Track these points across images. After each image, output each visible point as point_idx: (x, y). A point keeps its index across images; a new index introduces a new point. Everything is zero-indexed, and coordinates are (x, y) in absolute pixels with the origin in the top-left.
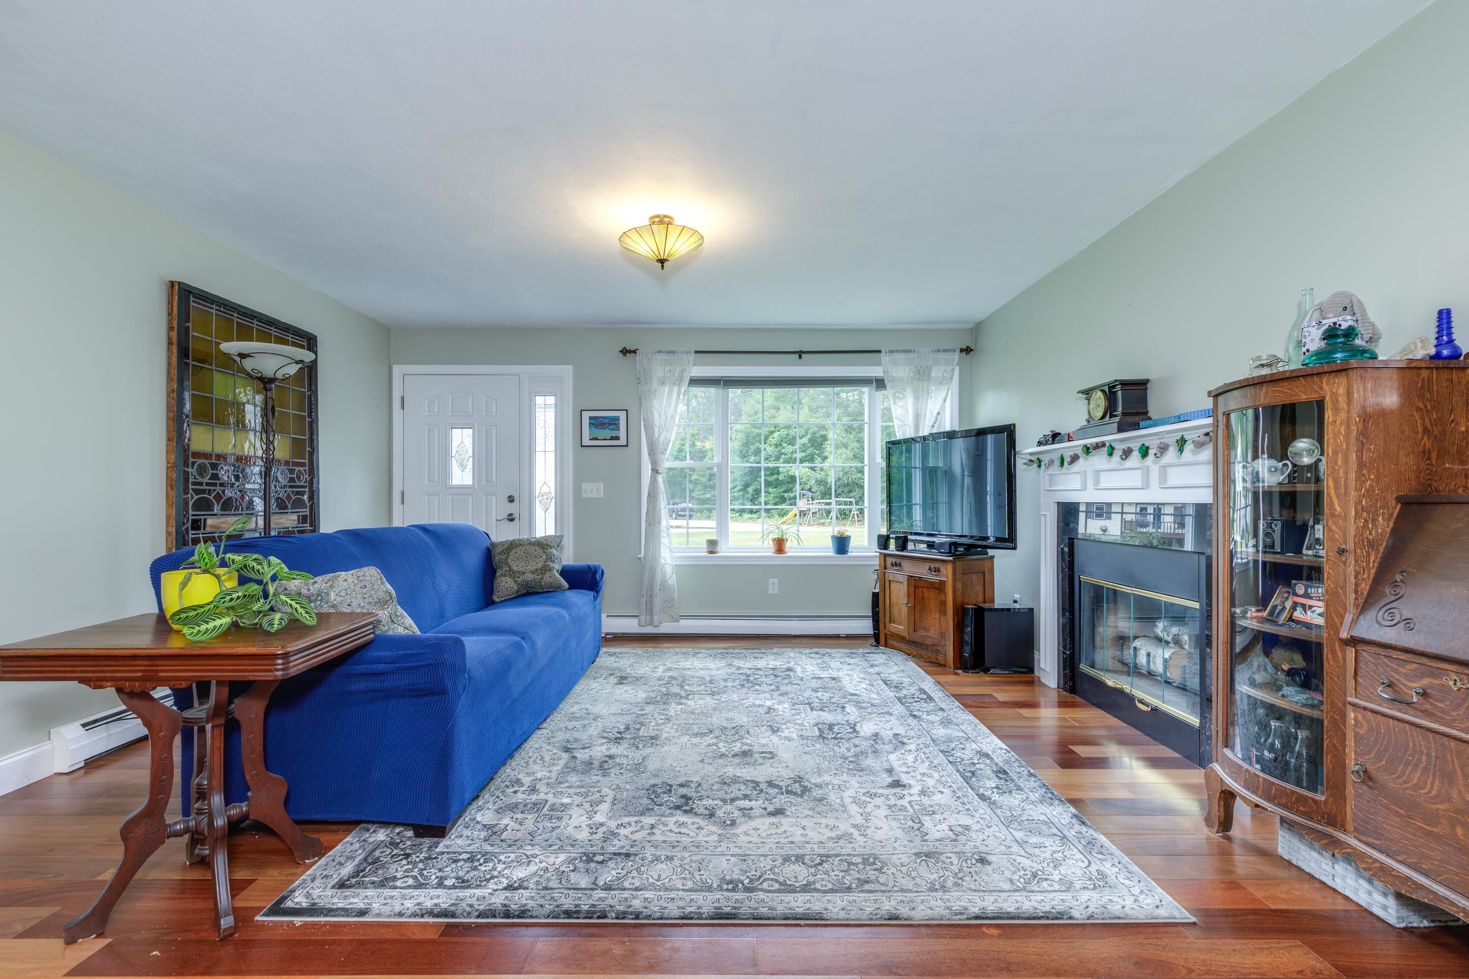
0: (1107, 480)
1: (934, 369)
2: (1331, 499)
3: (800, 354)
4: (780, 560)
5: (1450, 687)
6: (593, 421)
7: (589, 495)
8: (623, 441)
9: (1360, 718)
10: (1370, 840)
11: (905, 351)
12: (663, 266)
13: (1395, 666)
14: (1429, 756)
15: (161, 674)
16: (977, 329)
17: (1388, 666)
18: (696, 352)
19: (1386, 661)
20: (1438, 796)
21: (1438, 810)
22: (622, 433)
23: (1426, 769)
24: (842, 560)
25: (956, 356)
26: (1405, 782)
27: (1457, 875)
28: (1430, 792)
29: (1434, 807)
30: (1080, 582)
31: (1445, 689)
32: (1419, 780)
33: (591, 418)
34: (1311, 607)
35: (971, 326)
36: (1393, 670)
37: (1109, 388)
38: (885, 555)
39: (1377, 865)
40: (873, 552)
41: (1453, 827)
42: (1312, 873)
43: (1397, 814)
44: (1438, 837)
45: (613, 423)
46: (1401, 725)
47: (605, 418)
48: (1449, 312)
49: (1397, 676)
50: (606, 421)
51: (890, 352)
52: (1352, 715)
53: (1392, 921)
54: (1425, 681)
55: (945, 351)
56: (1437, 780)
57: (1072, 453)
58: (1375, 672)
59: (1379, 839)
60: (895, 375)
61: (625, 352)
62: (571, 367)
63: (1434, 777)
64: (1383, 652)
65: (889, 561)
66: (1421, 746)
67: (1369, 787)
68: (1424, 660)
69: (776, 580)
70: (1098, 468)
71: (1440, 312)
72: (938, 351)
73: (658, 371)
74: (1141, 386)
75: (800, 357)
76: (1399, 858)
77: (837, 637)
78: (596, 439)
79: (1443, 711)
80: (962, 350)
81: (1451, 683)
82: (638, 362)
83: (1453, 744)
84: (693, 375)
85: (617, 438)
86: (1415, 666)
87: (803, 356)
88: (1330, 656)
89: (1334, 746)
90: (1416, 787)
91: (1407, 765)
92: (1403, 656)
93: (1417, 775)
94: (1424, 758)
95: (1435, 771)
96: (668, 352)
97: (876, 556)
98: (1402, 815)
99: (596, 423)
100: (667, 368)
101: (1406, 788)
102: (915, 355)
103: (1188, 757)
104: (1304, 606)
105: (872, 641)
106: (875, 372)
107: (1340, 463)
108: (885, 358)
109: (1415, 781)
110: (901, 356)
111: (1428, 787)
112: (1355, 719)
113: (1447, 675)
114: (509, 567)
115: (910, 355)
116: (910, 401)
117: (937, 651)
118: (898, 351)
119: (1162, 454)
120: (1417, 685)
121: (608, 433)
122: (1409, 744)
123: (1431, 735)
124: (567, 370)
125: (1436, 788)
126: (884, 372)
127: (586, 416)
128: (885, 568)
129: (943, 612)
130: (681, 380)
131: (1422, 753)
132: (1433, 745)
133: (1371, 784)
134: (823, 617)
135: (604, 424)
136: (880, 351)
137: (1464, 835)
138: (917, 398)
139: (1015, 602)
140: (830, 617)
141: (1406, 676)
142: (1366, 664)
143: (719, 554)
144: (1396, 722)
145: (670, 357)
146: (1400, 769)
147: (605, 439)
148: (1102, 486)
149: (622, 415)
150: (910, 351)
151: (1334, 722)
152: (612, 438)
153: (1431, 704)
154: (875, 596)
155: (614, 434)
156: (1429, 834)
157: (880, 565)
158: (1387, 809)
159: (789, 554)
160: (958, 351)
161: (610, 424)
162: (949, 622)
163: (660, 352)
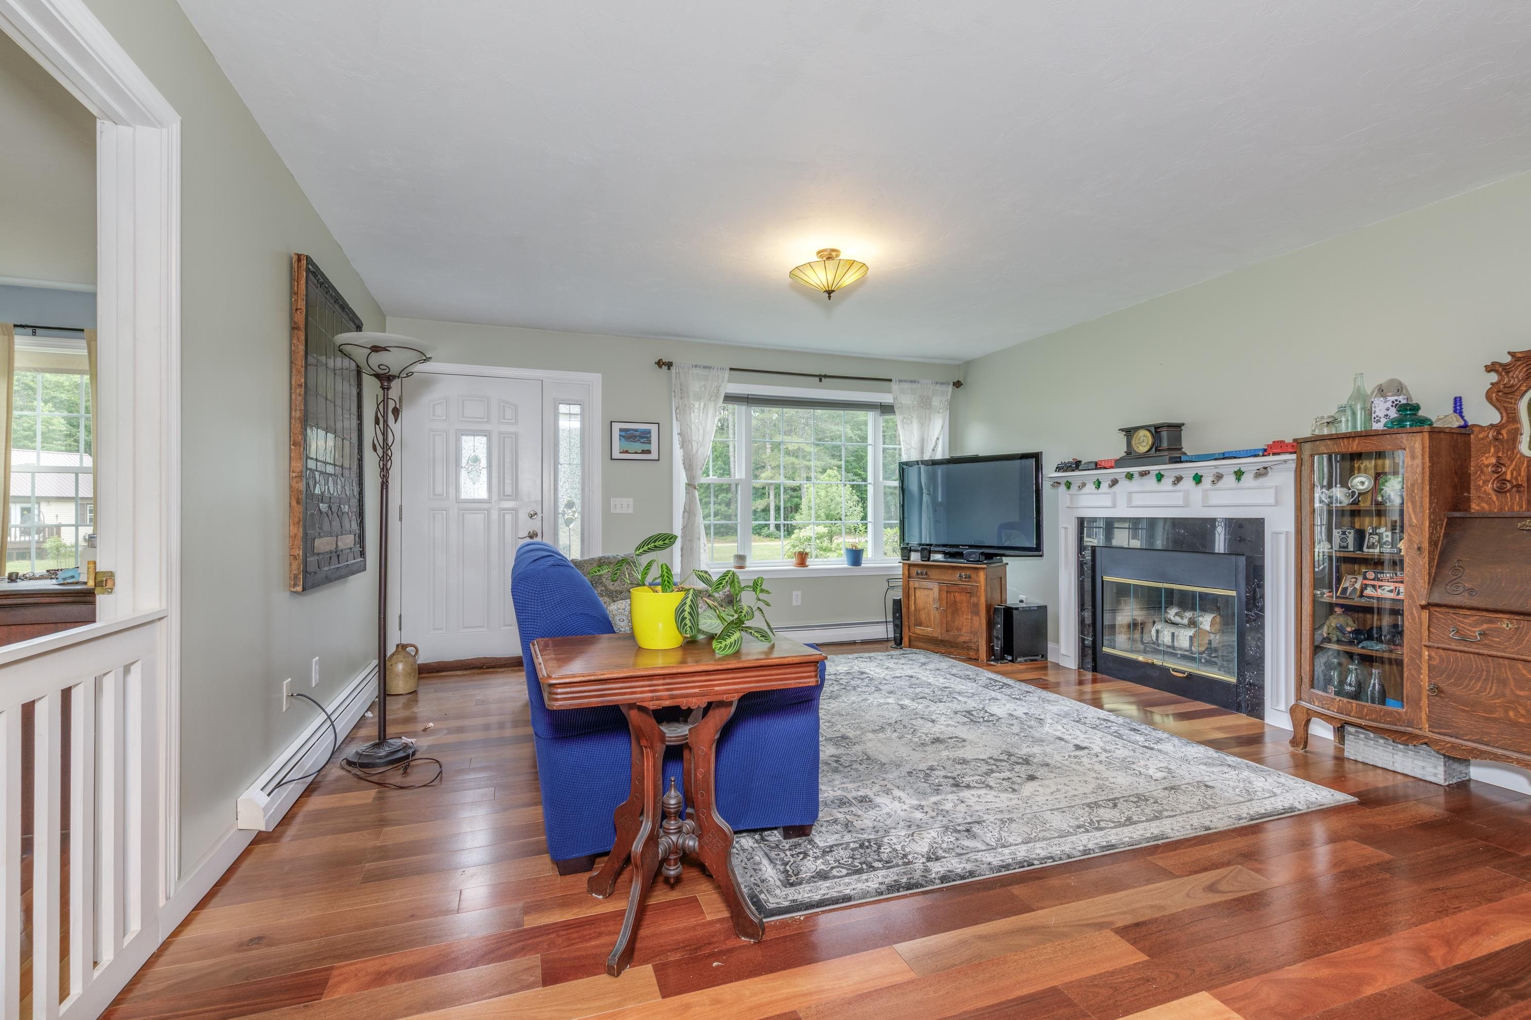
0: (1138, 500)
1: (934, 399)
2: (1410, 515)
3: (821, 377)
4: (802, 573)
5: (1504, 628)
6: (623, 434)
7: (618, 511)
8: (654, 455)
9: (1433, 654)
10: (1443, 731)
11: (911, 382)
12: (829, 297)
13: (1461, 619)
14: (1488, 671)
15: (717, 688)
16: (968, 365)
17: (1455, 619)
18: (731, 369)
19: (1453, 616)
20: (1495, 694)
21: (1495, 703)
22: (654, 447)
23: (1486, 680)
24: (856, 571)
25: (950, 388)
26: (1470, 690)
27: (1509, 740)
28: (1489, 693)
29: (1492, 702)
30: (1103, 581)
31: (1500, 631)
32: (1481, 687)
33: (621, 430)
34: (1380, 587)
35: (960, 362)
36: (1460, 621)
37: (1155, 428)
38: (910, 565)
39: (1449, 745)
40: (894, 561)
41: (1506, 712)
42: (1375, 764)
43: (1464, 711)
44: (1496, 720)
45: (645, 436)
46: (1467, 655)
47: (636, 430)
48: (1460, 398)
49: (1463, 625)
50: (637, 433)
51: (900, 381)
52: (1427, 653)
53: (1442, 782)
54: (1485, 626)
55: (942, 383)
56: (1494, 685)
57: (1112, 478)
58: (1445, 624)
59: (1450, 729)
60: (903, 402)
61: (660, 364)
62: (600, 375)
63: (1492, 684)
64: (1452, 611)
65: (914, 571)
66: (1482, 666)
67: (1441, 697)
68: (1484, 613)
69: (799, 593)
70: (1131, 490)
71: (1456, 399)
72: (937, 383)
73: (695, 386)
74: (1176, 428)
75: (821, 380)
76: (1465, 738)
77: (854, 643)
78: (627, 452)
79: (1499, 643)
80: (954, 384)
81: (1505, 626)
82: (674, 376)
83: (1506, 662)
84: (727, 391)
85: (649, 452)
86: (1477, 617)
87: (823, 379)
88: (1409, 617)
89: (1413, 676)
90: (1478, 692)
91: (1471, 679)
92: (1468, 613)
93: (1479, 684)
94: (1485, 673)
95: (1493, 680)
96: (704, 367)
97: (899, 567)
98: (1468, 711)
99: (628, 436)
100: (703, 383)
101: (1471, 694)
102: (919, 385)
103: (1225, 707)
104: (1374, 586)
105: (892, 644)
106: (887, 399)
107: (1416, 492)
108: (895, 386)
109: (1477, 688)
110: (906, 386)
111: (1488, 690)
112: (1429, 656)
113: (1502, 621)
114: (605, 586)
115: (915, 386)
116: (915, 426)
117: (969, 648)
118: (905, 381)
119: (1218, 481)
120: (1477, 630)
121: (638, 446)
122: (1472, 667)
123: (1490, 658)
124: (595, 379)
125: (1493, 690)
126: (894, 399)
127: (616, 427)
128: (909, 577)
129: (977, 613)
130: (717, 396)
131: (1483, 670)
132: (1491, 665)
133: (1443, 695)
134: (840, 625)
135: (635, 437)
136: (890, 380)
137: (1515, 716)
138: (922, 424)
139: (1021, 601)
140: (846, 624)
141: (1470, 625)
142: (1438, 620)
143: (746, 569)
144: (1463, 654)
145: (706, 372)
146: (1465, 683)
147: (636, 453)
148: (1134, 504)
149: (654, 428)
150: (915, 382)
151: (1412, 659)
152: (643, 452)
153: (1490, 640)
154: (897, 604)
155: (646, 447)
156: (1488, 719)
157: (903, 574)
158: (1456, 709)
159: (810, 567)
160: (952, 384)
161: (641, 437)
162: (980, 622)
163: (696, 366)
